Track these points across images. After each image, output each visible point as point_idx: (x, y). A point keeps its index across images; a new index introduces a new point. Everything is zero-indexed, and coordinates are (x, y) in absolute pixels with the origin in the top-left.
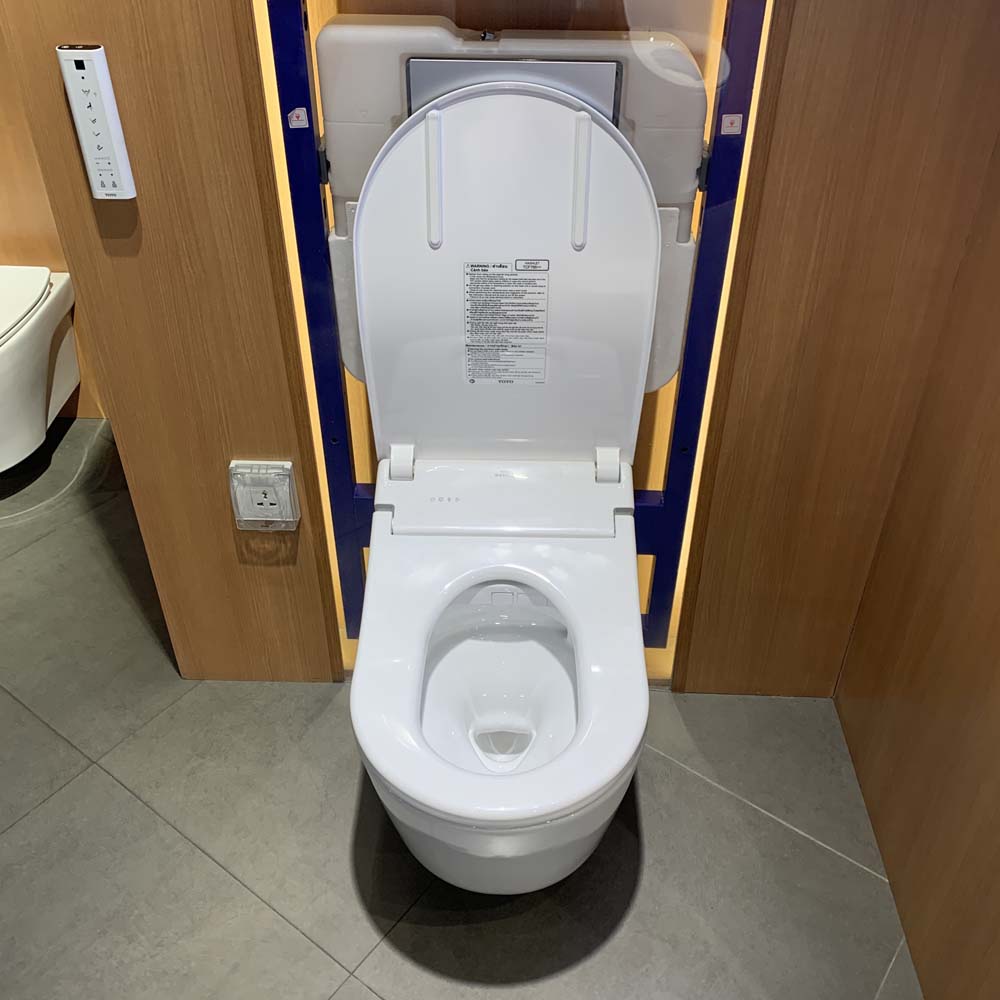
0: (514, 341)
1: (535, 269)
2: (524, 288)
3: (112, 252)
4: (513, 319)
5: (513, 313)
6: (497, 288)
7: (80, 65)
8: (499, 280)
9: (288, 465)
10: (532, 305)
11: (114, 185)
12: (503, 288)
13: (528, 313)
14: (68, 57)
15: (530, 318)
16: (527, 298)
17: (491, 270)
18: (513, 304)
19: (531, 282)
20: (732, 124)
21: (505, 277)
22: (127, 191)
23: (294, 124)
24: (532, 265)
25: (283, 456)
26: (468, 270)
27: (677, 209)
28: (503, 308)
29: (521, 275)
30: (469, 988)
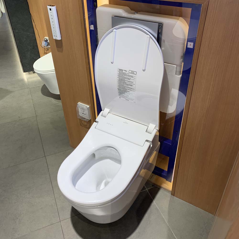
0: (128, 90)
1: (133, 73)
2: (131, 78)
3: (58, 51)
4: (128, 85)
5: (128, 83)
6: (124, 76)
7: (50, 9)
8: (125, 74)
9: (88, 106)
10: (132, 82)
11: (56, 37)
12: (126, 77)
13: (131, 84)
14: (49, 7)
15: (131, 86)
16: (131, 80)
17: (124, 71)
18: (128, 81)
19: (132, 77)
20: (190, 45)
21: (126, 74)
22: (59, 38)
23: (91, 29)
24: (133, 72)
25: (88, 104)
26: (119, 70)
27: (176, 66)
28: (125, 81)
29: (130, 74)
30: (79, 237)
